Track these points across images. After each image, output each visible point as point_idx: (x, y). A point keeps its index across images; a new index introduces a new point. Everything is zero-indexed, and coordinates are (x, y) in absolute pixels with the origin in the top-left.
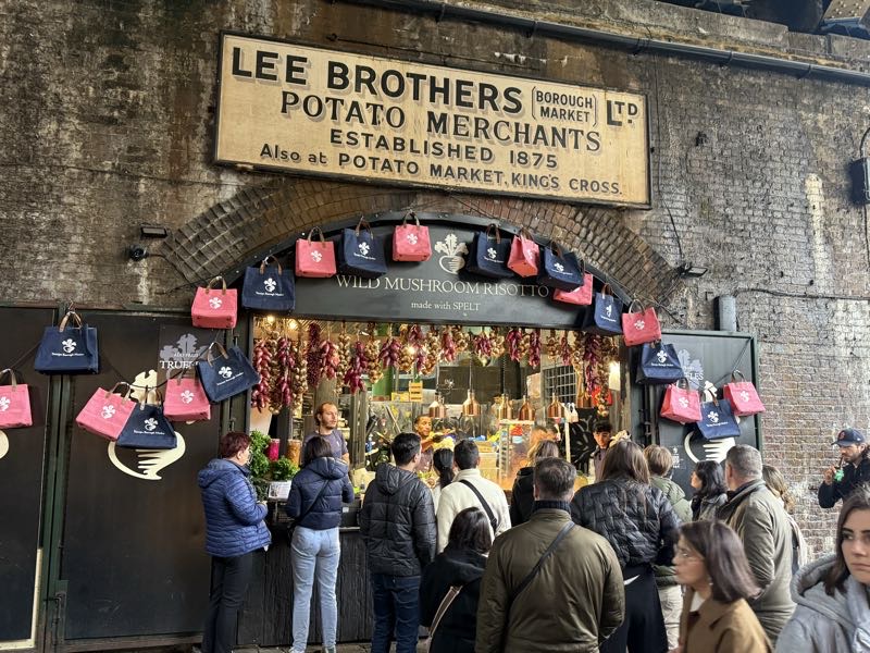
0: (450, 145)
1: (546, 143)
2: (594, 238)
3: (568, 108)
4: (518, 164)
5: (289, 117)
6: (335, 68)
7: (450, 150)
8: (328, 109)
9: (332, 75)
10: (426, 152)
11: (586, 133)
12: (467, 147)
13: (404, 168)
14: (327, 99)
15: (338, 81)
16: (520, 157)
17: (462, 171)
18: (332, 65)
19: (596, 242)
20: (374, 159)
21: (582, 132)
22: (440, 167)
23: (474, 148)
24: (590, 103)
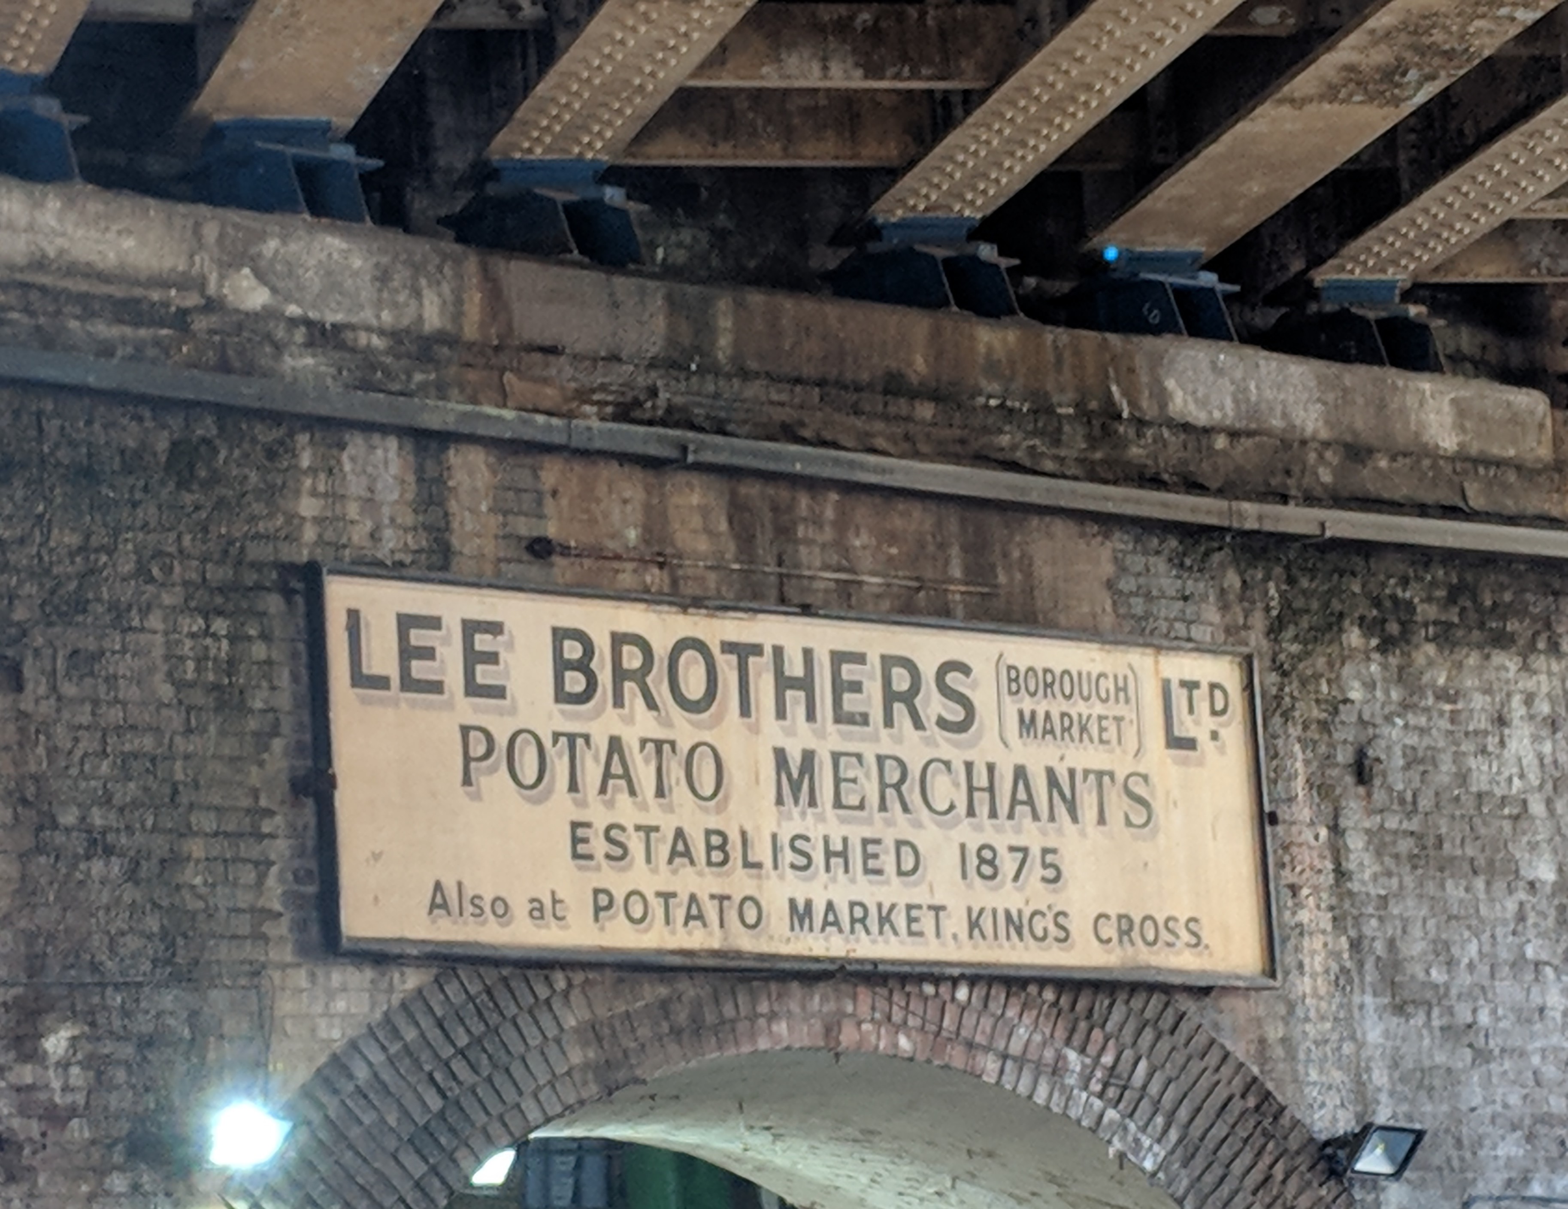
0: (826, 840)
1: (1036, 817)
2: (1150, 1075)
3: (1077, 708)
4: (978, 880)
5: (477, 797)
6: (567, 644)
7: (829, 854)
8: (560, 767)
9: (561, 666)
10: (776, 867)
11: (1120, 777)
12: (865, 842)
13: (732, 916)
14: (556, 736)
15: (575, 682)
16: (982, 861)
17: (858, 912)
18: (560, 635)
19: (1154, 1089)
20: (667, 896)
21: (1111, 775)
22: (809, 904)
23: (877, 842)
24: (1125, 689)
